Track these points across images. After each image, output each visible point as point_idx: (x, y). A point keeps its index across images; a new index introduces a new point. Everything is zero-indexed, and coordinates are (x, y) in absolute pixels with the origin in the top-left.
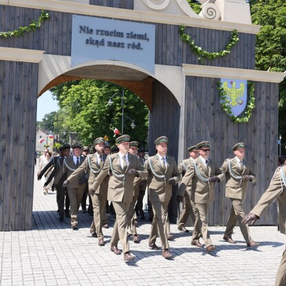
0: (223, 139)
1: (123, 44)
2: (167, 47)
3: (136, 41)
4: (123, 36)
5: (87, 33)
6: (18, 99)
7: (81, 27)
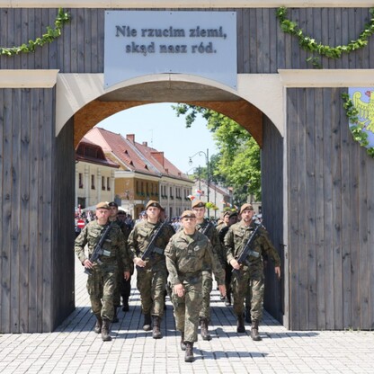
0: (355, 186)
1: (184, 47)
2: (258, 44)
3: (206, 41)
4: (184, 36)
5: (128, 36)
6: (25, 142)
7: (118, 28)
